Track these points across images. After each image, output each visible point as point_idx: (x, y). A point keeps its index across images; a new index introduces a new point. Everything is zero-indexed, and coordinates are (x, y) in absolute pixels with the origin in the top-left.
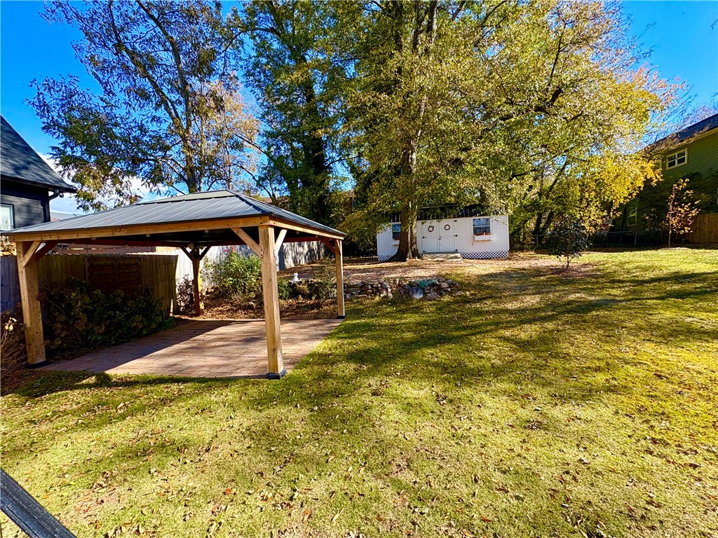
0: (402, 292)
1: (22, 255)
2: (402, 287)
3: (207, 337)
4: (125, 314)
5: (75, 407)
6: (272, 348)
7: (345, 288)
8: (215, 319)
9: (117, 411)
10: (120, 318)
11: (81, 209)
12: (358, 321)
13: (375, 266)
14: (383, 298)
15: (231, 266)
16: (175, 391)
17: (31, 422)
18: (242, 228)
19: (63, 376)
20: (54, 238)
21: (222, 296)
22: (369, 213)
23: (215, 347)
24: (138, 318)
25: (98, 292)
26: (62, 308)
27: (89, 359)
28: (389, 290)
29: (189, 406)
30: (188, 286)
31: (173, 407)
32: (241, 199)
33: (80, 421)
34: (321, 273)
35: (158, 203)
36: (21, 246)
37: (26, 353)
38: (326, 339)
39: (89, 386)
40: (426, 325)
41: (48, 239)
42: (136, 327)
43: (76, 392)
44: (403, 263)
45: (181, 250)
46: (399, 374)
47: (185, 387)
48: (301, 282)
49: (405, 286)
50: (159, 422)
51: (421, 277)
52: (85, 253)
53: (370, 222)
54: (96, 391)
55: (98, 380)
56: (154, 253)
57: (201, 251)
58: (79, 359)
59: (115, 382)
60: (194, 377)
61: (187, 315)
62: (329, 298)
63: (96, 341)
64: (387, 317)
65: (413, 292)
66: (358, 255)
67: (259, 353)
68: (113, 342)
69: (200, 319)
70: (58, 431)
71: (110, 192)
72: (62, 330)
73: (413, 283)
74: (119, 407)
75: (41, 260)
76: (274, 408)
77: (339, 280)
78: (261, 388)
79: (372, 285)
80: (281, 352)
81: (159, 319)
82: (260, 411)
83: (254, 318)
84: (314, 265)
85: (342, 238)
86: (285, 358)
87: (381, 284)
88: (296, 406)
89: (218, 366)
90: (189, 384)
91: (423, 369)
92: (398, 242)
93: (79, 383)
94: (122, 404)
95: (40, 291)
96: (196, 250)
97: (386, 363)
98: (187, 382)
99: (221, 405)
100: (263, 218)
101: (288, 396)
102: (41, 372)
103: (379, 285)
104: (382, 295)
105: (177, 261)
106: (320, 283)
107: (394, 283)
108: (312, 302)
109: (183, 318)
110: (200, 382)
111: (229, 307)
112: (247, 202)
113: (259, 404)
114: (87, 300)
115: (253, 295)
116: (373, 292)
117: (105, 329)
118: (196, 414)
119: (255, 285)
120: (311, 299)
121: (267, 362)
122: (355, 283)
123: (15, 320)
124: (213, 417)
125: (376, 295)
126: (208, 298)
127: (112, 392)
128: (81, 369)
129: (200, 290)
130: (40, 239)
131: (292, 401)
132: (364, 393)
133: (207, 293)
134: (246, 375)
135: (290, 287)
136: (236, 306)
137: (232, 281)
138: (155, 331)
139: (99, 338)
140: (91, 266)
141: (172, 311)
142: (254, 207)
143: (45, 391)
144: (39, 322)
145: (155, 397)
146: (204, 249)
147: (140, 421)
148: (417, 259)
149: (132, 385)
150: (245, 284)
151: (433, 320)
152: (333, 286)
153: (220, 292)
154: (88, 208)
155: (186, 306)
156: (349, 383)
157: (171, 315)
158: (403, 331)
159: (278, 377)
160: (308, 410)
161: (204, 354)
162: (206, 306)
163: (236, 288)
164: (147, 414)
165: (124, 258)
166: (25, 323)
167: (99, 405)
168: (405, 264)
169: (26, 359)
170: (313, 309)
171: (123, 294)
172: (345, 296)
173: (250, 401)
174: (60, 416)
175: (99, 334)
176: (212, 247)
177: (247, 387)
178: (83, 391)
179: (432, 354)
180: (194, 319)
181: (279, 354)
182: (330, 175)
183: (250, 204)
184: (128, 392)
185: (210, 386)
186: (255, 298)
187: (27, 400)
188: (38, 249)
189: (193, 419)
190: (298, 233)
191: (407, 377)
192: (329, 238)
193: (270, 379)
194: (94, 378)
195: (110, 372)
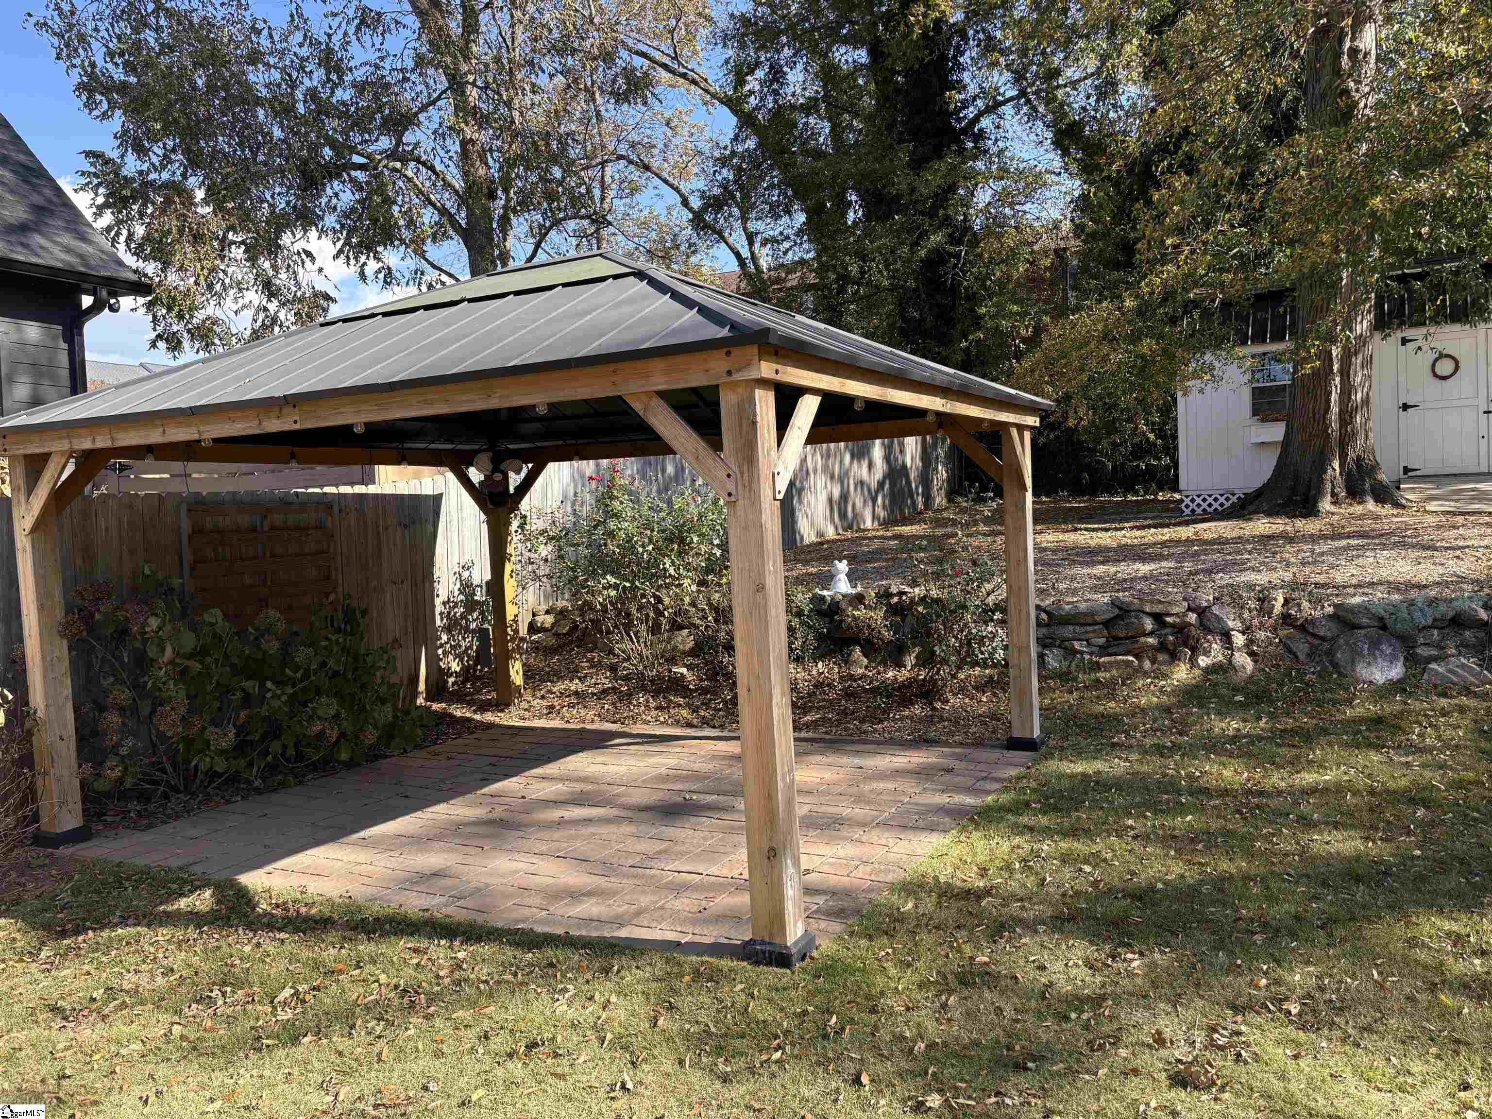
0: (1301, 648)
1: (23, 499)
2: (1302, 628)
3: (536, 785)
4: (290, 690)
5: (160, 981)
6: (766, 846)
7: (1039, 624)
8: (556, 723)
9: (274, 1013)
10: (276, 704)
11: (161, 345)
12: (1099, 765)
13: (1167, 534)
14: (1207, 670)
15: (611, 534)
16: (441, 967)
17: (55, 1009)
18: (662, 394)
19: (128, 879)
20: (102, 442)
21: (581, 642)
22: (1140, 312)
23: (561, 823)
24: (327, 706)
25: (214, 616)
26: (122, 664)
27: (193, 832)
28: (1239, 640)
29: (486, 1025)
30: (471, 605)
31: (438, 1022)
32: (653, 282)
33: (177, 1029)
34: (940, 561)
35: (385, 314)
36: (20, 470)
37: (34, 800)
38: (963, 829)
39: (195, 919)
40: (1425, 803)
41: (87, 445)
42: (321, 735)
43: (164, 933)
44: (1299, 523)
45: (450, 476)
46: (1295, 1009)
47: (473, 956)
48: (859, 599)
49: (1313, 621)
50: (398, 1067)
51: (1394, 587)
52: (178, 487)
53: (1147, 345)
54: (214, 938)
55: (219, 902)
56: (372, 489)
57: (514, 480)
58: (169, 828)
59: (266, 914)
60: (499, 925)
61: (470, 704)
62: (975, 664)
63: (213, 774)
64: (1231, 755)
65: (1355, 655)
66: (1093, 490)
67: (713, 861)
68: (257, 783)
69: (510, 718)
70: (123, 1052)
71: (240, 287)
72: (125, 732)
73: (1353, 610)
74: (281, 998)
75: (68, 510)
76: (773, 1076)
77: (1017, 590)
78: (724, 992)
79: (1158, 618)
80: (797, 862)
81: (386, 712)
82: (725, 1079)
83: (689, 725)
84: (906, 530)
85: (1032, 421)
86: (809, 891)
87: (1201, 612)
88: (857, 1081)
89: (575, 895)
90: (485, 950)
91: (1410, 998)
92: (1276, 432)
93: (170, 908)
94: (287, 992)
95: (69, 610)
96: (498, 477)
97: (1231, 953)
98: (479, 940)
99: (592, 1036)
100: (735, 351)
101: (825, 1037)
102: (72, 859)
103: (1192, 617)
104: (1203, 661)
105: (437, 514)
106: (938, 601)
107: (1261, 611)
108: (904, 675)
109: (458, 714)
110: (517, 944)
111: (604, 680)
112: (676, 296)
113: (719, 1050)
114: (189, 641)
115: (685, 640)
116: (1162, 647)
117: (237, 735)
118: (510, 1055)
119: (693, 604)
120: (900, 665)
121: (744, 899)
122: (1083, 606)
123: (10, 697)
124: (562, 1077)
125: (1174, 657)
126: (536, 648)
127: (258, 945)
128: (175, 863)
129: (510, 617)
130: (67, 447)
131: (839, 1057)
132: (1135, 1072)
133: (533, 628)
134: (671, 936)
135: (820, 613)
136: (627, 678)
137: (615, 587)
138: (374, 755)
139: (221, 765)
140: (198, 531)
141: (422, 687)
142: (704, 311)
143: (84, 920)
144: (64, 705)
145: (383, 978)
146: (523, 474)
147: (340, 1054)
148: (1371, 505)
149: (313, 929)
150: (659, 600)
151: (1459, 785)
152: (986, 614)
153: (575, 628)
154: (179, 343)
155: (466, 674)
156: (1066, 1018)
157: (420, 701)
158: (1307, 823)
159: (782, 960)
160: (904, 1101)
161: (525, 844)
162: (529, 673)
163: (628, 615)
164: (360, 1034)
165: (288, 504)
166: (32, 705)
167: (224, 983)
168: (1309, 526)
169: (36, 818)
170: (907, 702)
171: (281, 627)
172: (1041, 656)
173: (687, 1036)
174: (123, 1005)
175: (222, 752)
176: (551, 467)
177: (677, 984)
178: (179, 934)
179: (1458, 939)
180: (489, 717)
181: (790, 872)
182: (980, 165)
183: (688, 303)
184: (305, 954)
185: (551, 965)
186: (692, 653)
187: (43, 943)
188: (64, 477)
189: (499, 1072)
190: (858, 406)
191: (1332, 1025)
192: (980, 421)
193: (757, 963)
194: (208, 893)
195: (251, 880)
